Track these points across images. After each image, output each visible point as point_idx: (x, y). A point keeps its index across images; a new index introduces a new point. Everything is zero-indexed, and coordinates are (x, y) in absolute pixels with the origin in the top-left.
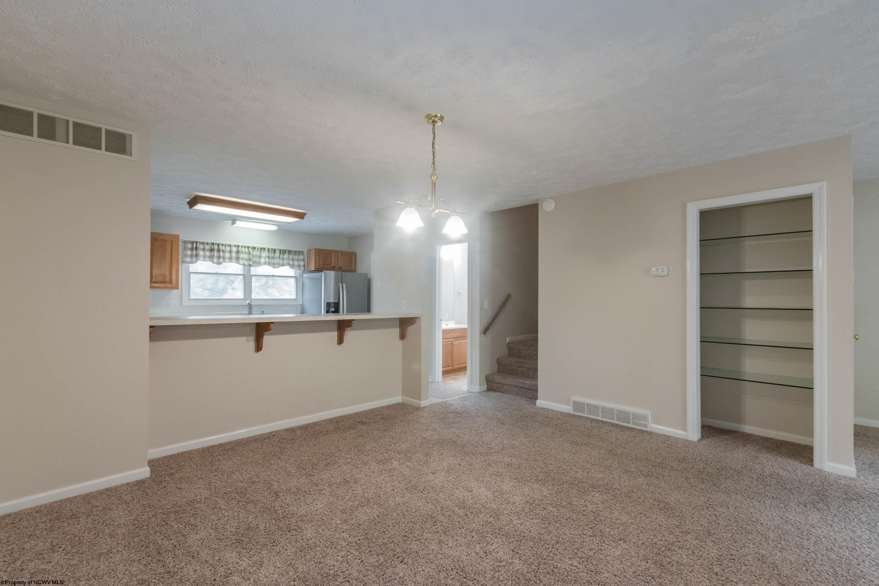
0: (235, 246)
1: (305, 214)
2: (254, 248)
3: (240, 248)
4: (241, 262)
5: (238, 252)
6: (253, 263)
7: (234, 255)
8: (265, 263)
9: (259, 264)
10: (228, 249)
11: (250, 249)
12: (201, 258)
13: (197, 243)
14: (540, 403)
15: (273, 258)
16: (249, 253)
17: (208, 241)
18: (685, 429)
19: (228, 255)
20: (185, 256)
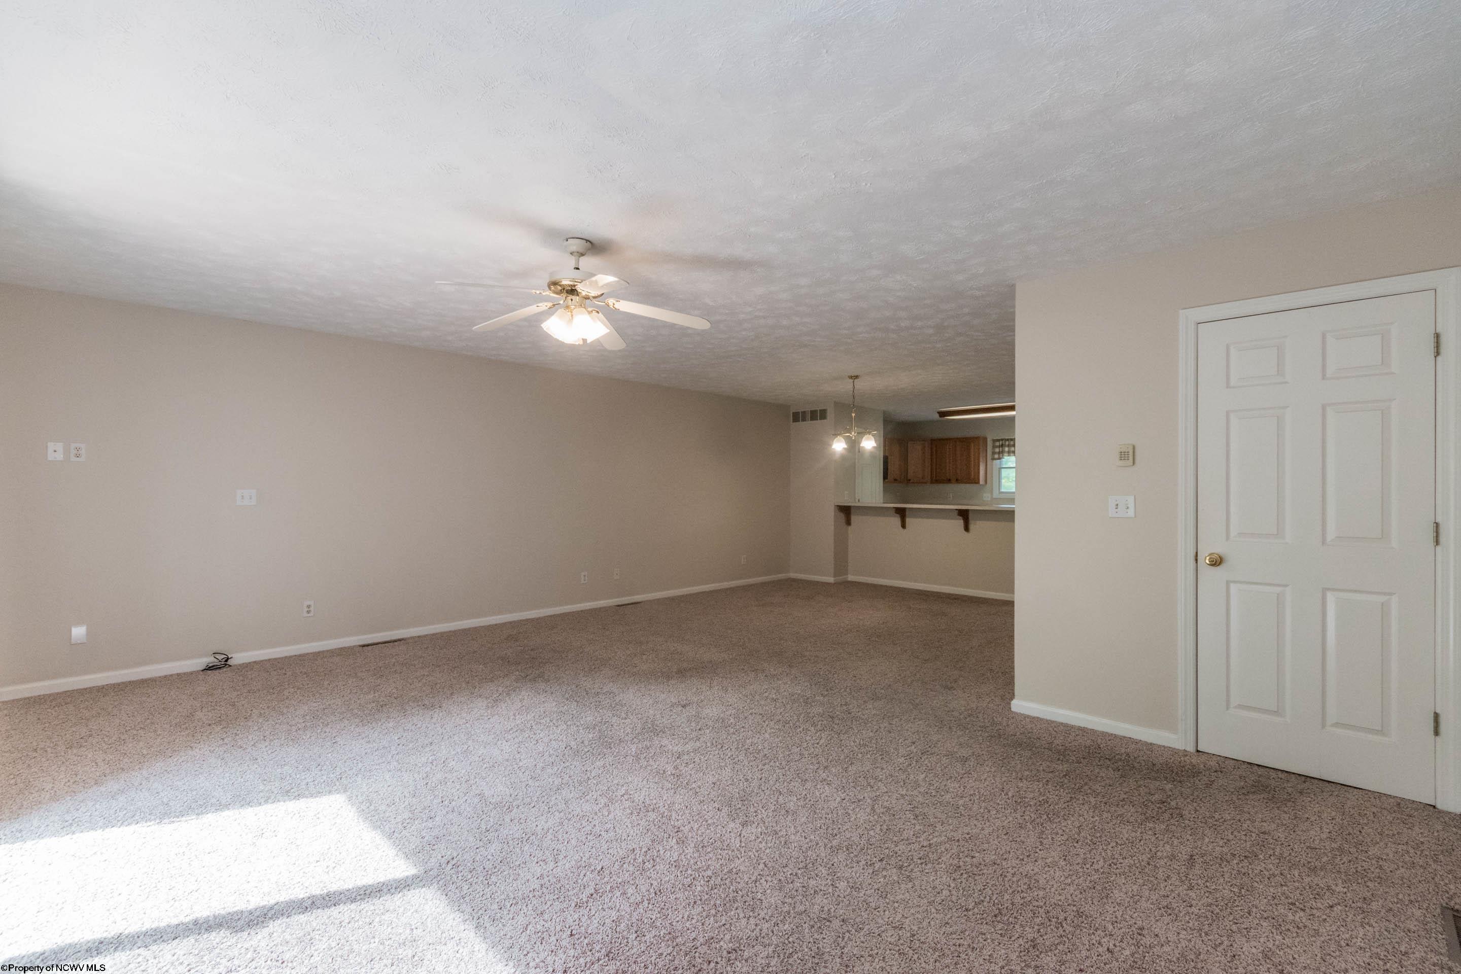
20: (994, 453)
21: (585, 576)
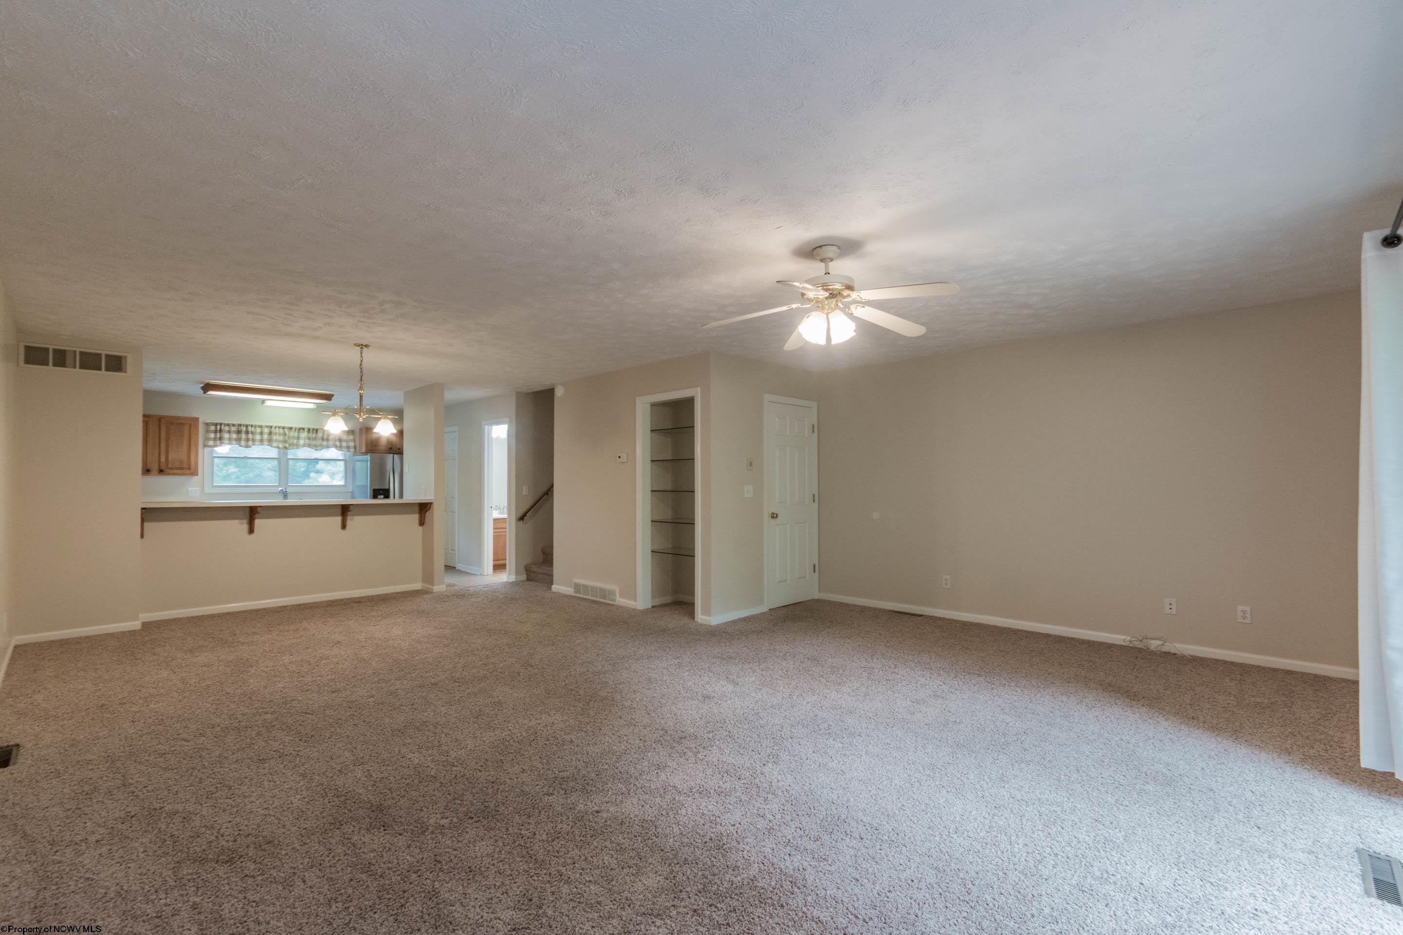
0: (267, 427)
1: (332, 396)
2: (291, 428)
3: (273, 428)
4: (275, 444)
5: (270, 433)
6: (290, 445)
7: (266, 437)
8: (304, 446)
9: (297, 446)
10: (258, 430)
11: (286, 430)
12: (226, 441)
13: (221, 424)
14: (555, 587)
15: (315, 439)
16: (285, 434)
17: (235, 423)
18: (634, 598)
19: (258, 437)
20: (207, 439)
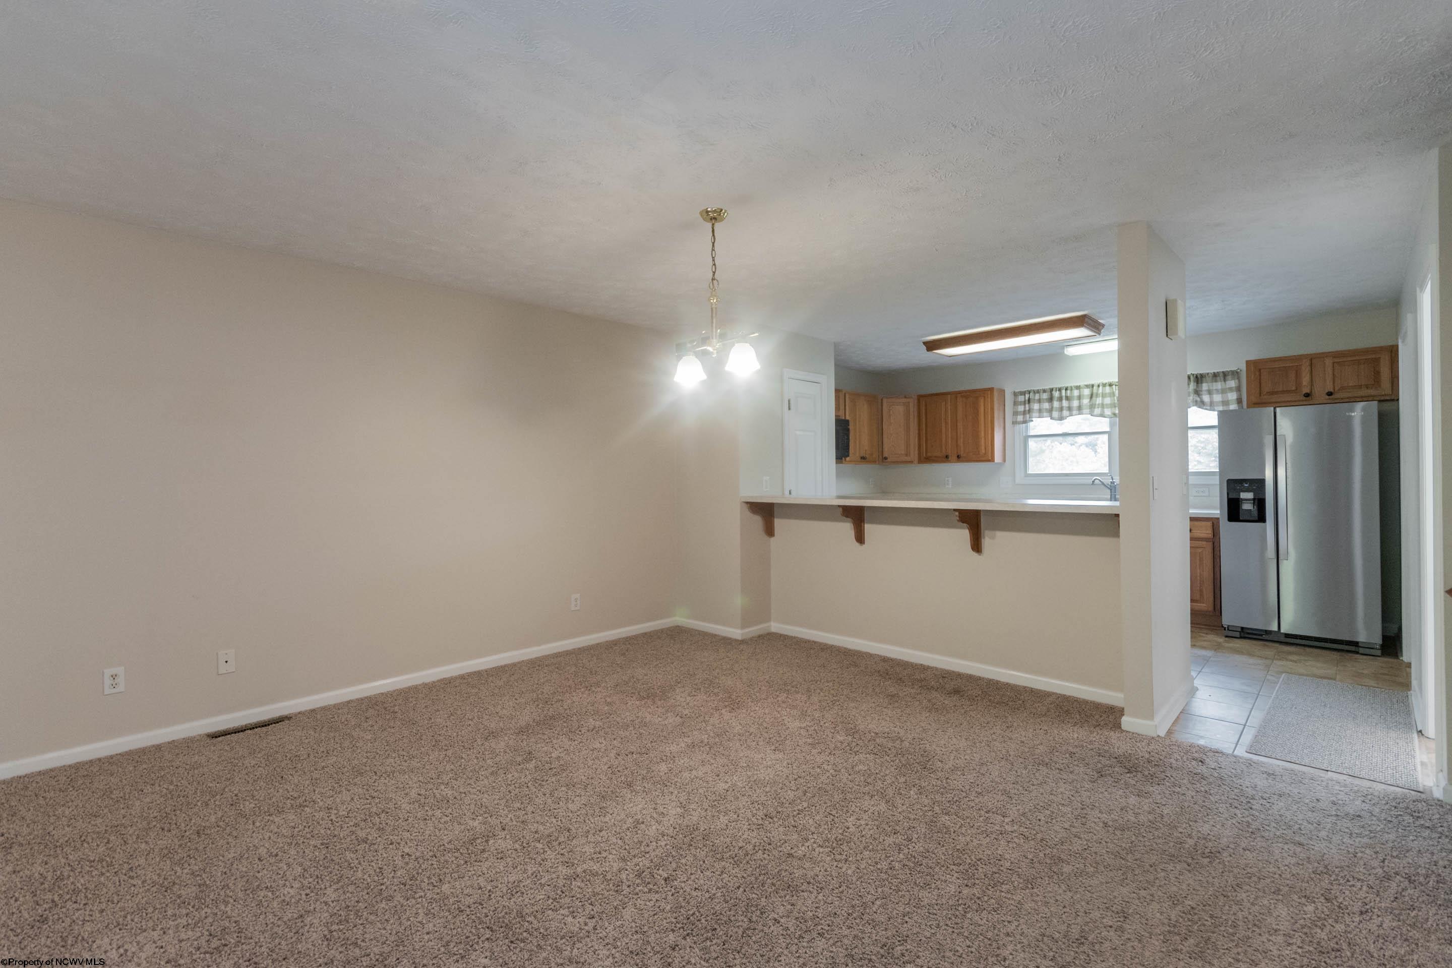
3: (1094, 388)
5: (1092, 396)
10: (1076, 393)
12: (1035, 414)
13: (1030, 392)
17: (1045, 387)
19: (1075, 403)
20: (1016, 413)
21: (114, 677)
